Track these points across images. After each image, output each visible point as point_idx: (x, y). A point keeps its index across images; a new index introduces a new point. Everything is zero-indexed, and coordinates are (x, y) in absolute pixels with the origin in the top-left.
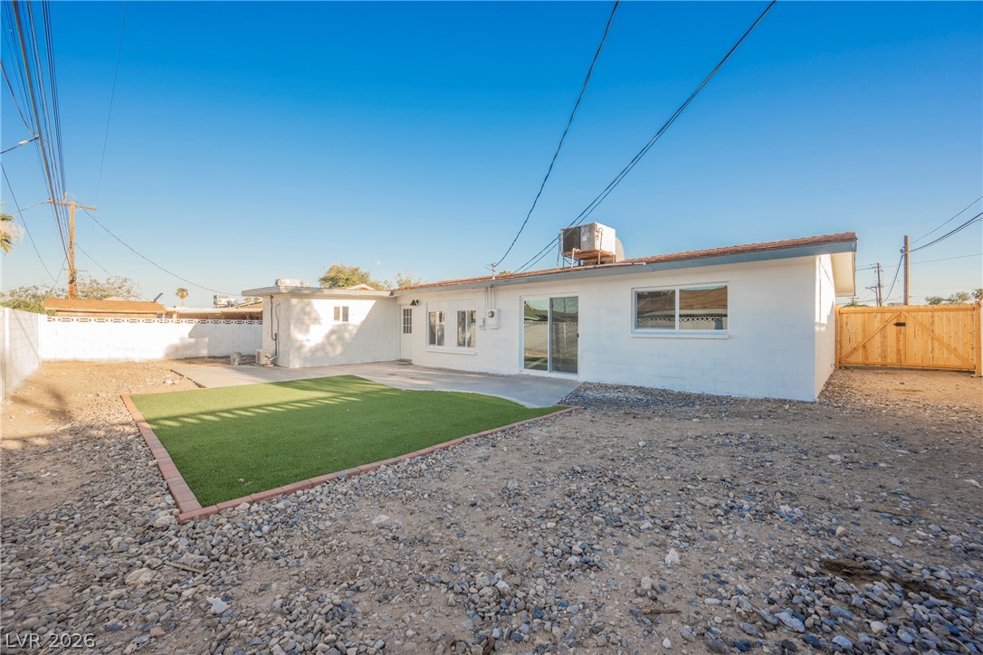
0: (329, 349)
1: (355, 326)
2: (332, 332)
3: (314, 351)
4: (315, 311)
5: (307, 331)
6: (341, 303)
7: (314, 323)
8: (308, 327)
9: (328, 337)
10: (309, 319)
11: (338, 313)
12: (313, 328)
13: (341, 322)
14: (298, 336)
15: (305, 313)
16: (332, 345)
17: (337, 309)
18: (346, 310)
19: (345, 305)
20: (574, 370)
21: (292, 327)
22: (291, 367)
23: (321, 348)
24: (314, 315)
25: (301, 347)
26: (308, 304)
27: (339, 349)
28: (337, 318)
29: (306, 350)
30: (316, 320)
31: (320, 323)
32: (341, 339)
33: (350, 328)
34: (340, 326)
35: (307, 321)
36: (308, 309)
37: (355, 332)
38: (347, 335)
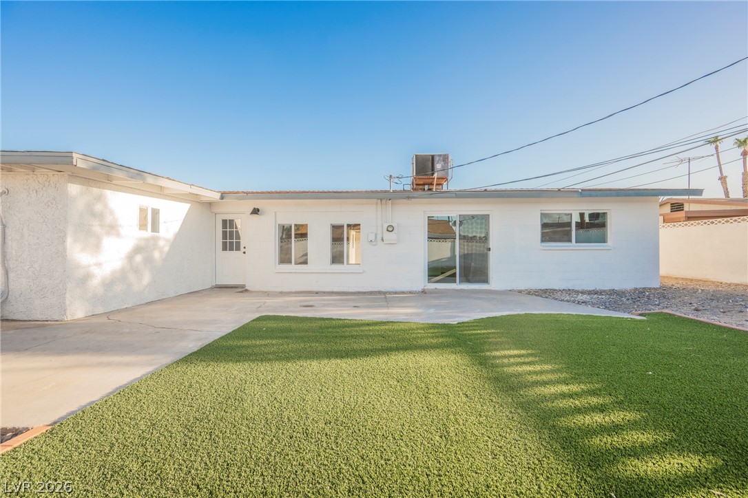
0: (132, 277)
1: (166, 240)
2: (137, 250)
3: (109, 284)
4: (112, 213)
5: (97, 247)
6: (151, 202)
7: (108, 234)
8: (99, 239)
9: (130, 258)
10: (101, 226)
11: (146, 217)
12: (108, 242)
13: (148, 234)
14: (80, 256)
15: (94, 215)
16: (136, 271)
17: (143, 211)
18: (156, 213)
19: (155, 207)
20: (486, 281)
21: (69, 240)
22: (69, 317)
23: (119, 278)
24: (108, 219)
25: (87, 277)
26: (100, 198)
27: (147, 278)
28: (143, 226)
29: (95, 282)
30: (113, 229)
31: (118, 235)
32: (148, 260)
33: (161, 243)
34: (147, 240)
35: (96, 228)
36: (98, 207)
37: (166, 249)
38: (157, 255)
